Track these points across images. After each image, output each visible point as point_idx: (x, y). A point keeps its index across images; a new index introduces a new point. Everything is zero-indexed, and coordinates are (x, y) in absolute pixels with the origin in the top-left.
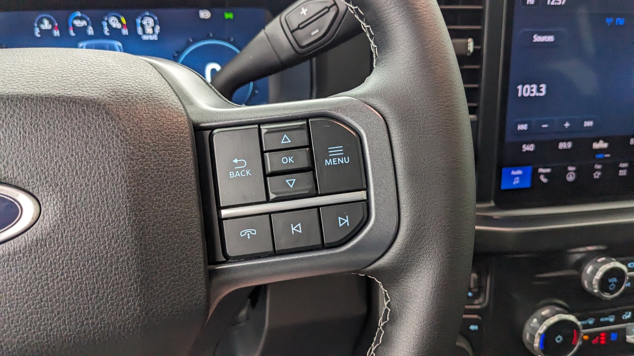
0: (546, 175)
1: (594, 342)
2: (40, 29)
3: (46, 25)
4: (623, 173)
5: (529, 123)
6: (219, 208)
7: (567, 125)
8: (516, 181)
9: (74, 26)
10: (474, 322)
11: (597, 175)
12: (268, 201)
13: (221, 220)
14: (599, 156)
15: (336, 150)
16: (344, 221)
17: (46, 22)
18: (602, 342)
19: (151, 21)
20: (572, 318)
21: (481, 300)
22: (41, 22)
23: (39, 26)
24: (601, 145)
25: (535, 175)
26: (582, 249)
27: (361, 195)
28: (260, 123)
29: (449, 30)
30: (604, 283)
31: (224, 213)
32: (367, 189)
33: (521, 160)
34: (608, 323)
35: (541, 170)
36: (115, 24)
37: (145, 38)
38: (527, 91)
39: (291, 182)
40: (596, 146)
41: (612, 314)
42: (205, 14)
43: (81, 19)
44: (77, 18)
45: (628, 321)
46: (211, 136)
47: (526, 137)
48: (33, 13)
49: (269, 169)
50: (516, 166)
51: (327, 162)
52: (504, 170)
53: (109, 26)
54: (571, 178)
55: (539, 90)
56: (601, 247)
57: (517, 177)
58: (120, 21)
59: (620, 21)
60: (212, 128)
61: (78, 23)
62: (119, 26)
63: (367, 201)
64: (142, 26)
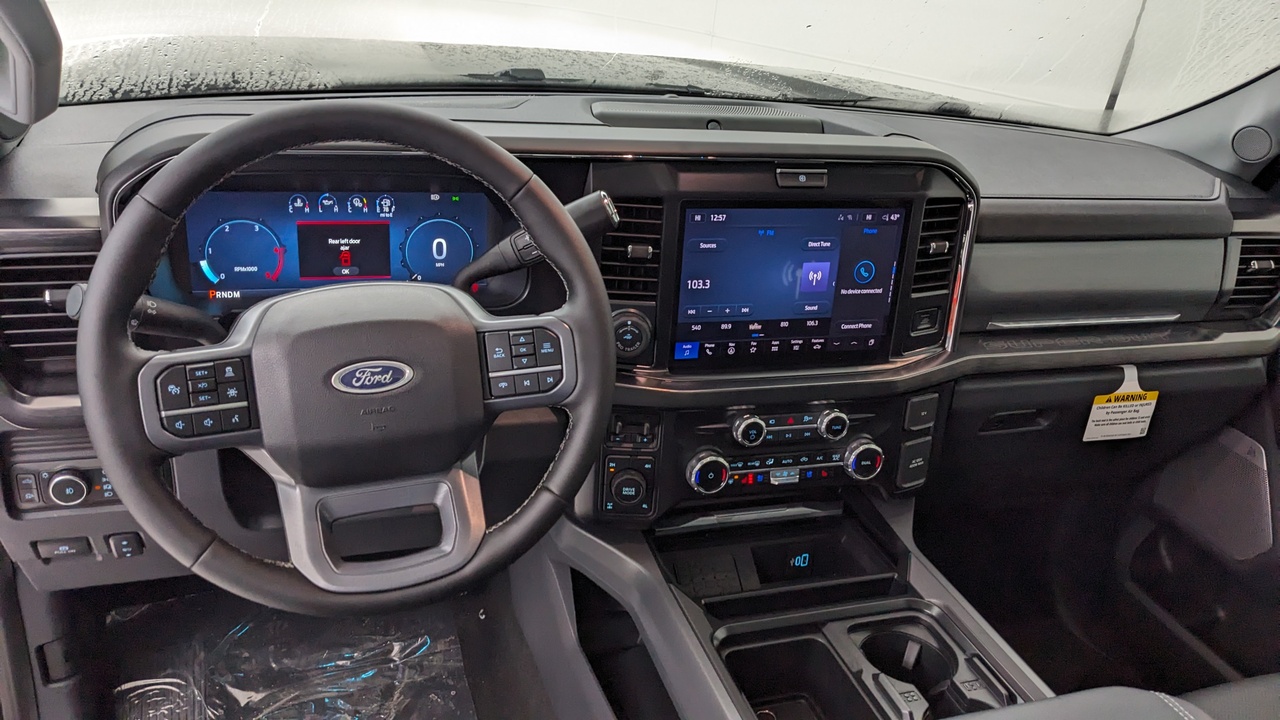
0: (711, 349)
1: (744, 481)
2: (293, 206)
3: (299, 203)
4: (775, 349)
5: (697, 310)
6: (488, 372)
7: (727, 311)
8: (687, 353)
9: (322, 204)
10: (648, 462)
11: (753, 350)
12: (513, 369)
13: (489, 379)
14: (753, 335)
15: (547, 345)
16: (550, 380)
17: (299, 200)
18: (751, 482)
19: (388, 202)
20: (721, 460)
21: (654, 445)
22: (295, 200)
23: (292, 204)
24: (756, 327)
25: (702, 349)
26: (735, 408)
27: (559, 367)
28: (509, 330)
29: (604, 280)
30: (745, 434)
31: (491, 375)
32: (562, 364)
33: (691, 337)
34: (754, 467)
35: (707, 345)
36: (358, 203)
37: (382, 215)
38: (696, 284)
39: (525, 360)
40: (751, 327)
41: (757, 459)
42: (435, 197)
43: (329, 199)
44: (325, 198)
45: (771, 466)
46: (484, 337)
47: (695, 320)
48: (288, 193)
49: (514, 354)
50: (687, 342)
51: (543, 351)
52: (677, 344)
53: (352, 205)
54: (731, 352)
55: (704, 284)
56: (752, 407)
57: (687, 350)
58: (362, 201)
59: (771, 233)
60: (485, 332)
61: (325, 202)
62: (361, 205)
63: (562, 370)
64: (381, 206)
